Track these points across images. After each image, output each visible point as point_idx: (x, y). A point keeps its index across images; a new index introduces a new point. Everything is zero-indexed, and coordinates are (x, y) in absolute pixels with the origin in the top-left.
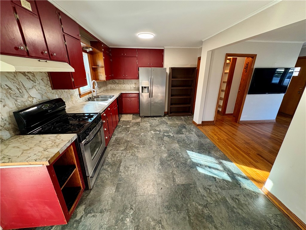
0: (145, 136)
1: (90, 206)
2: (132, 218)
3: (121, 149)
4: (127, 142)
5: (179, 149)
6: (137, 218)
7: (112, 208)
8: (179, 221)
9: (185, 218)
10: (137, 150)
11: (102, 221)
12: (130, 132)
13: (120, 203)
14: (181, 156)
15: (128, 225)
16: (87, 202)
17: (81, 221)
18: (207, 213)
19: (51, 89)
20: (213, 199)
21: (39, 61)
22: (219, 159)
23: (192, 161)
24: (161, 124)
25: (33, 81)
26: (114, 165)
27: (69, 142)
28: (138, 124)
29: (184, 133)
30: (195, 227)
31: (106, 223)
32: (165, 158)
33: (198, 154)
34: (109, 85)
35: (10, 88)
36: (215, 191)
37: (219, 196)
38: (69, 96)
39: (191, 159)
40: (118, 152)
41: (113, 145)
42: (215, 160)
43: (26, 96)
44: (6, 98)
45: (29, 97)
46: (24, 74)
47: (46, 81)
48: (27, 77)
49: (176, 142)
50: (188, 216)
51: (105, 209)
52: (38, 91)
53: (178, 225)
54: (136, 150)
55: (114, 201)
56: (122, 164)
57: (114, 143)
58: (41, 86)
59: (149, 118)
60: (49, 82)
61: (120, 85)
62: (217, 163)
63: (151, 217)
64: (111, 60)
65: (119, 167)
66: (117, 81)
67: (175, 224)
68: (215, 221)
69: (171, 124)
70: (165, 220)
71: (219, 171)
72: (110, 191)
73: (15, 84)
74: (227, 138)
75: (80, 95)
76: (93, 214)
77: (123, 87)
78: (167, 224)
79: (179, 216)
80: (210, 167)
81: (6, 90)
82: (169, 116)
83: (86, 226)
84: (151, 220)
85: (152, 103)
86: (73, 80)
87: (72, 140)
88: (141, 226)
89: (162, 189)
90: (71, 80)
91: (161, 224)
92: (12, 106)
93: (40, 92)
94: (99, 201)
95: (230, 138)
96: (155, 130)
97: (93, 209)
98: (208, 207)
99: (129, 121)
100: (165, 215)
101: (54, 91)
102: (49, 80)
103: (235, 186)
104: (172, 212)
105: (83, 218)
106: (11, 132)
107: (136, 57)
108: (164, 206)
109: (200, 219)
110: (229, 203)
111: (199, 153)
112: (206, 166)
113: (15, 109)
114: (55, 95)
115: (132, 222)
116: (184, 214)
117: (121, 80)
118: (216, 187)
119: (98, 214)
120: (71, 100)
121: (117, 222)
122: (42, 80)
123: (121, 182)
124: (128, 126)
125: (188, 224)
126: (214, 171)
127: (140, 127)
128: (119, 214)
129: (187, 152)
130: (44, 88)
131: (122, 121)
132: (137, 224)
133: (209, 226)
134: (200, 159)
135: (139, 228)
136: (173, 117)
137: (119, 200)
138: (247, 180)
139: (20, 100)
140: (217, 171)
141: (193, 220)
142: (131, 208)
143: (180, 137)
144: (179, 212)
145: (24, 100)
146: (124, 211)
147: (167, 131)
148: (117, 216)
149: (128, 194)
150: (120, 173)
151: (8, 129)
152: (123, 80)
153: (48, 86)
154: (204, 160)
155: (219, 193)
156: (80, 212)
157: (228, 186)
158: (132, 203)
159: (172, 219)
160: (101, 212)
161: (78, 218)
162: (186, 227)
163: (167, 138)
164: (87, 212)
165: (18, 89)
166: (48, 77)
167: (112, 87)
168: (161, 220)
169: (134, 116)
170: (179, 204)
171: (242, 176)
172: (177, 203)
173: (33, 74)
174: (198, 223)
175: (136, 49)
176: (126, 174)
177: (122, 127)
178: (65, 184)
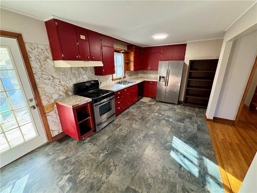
0: (148, 115)
1: (92, 139)
2: (104, 155)
3: (126, 119)
4: (133, 115)
5: (168, 133)
6: (106, 157)
7: (99, 145)
8: (127, 173)
9: (132, 174)
10: (136, 122)
11: (92, 149)
12: (140, 110)
13: (104, 145)
14: (165, 138)
15: (100, 157)
16: (92, 137)
17: (85, 144)
18: (150, 182)
19: (94, 75)
20: (164, 177)
21: (84, 62)
22: (203, 155)
23: (171, 145)
24: (169, 110)
25: (85, 71)
26: (116, 126)
27: (86, 101)
28: (150, 106)
29: (185, 123)
30: (134, 183)
31: (93, 150)
32: (150, 134)
33: (183, 143)
34: (139, 74)
35: (75, 74)
36: (172, 174)
37: (172, 180)
38: (105, 79)
39: (171, 143)
40: (124, 119)
41: (124, 114)
42: (196, 154)
43: (81, 78)
44: (73, 78)
45: (82, 78)
46: (82, 68)
47: (92, 71)
48: (83, 69)
49: (170, 126)
50: (135, 174)
51: (97, 144)
52: (87, 76)
53: (124, 174)
54: (134, 122)
55: (103, 143)
56: (120, 127)
57: (125, 114)
58: (89, 73)
59: (163, 103)
60: (94, 72)
61: (147, 75)
62: (196, 158)
63: (113, 161)
64: (142, 56)
65: (117, 128)
66: (145, 71)
67: (123, 172)
68: (151, 190)
69: (179, 112)
70: (119, 167)
71: (191, 164)
72: (104, 138)
73: (78, 72)
74: (237, 142)
75: (112, 79)
76: (91, 143)
77: (149, 76)
78: (119, 170)
79: (129, 170)
80: (184, 157)
81: (74, 74)
82: (183, 105)
83: (85, 146)
84: (112, 162)
85: (167, 91)
86: (104, 70)
87: (88, 101)
88: (105, 161)
89: (132, 151)
90: (103, 71)
91: (116, 167)
92: (75, 81)
93: (88, 76)
94: (97, 140)
95: (243, 143)
96: (160, 114)
97: (92, 142)
98: (154, 180)
99: (145, 102)
100: (122, 165)
101: (96, 76)
102: (94, 70)
103: (198, 183)
104: (127, 166)
105: (86, 143)
106: (73, 93)
107: (160, 52)
108: (125, 160)
109: (141, 181)
110: (177, 189)
111: (185, 142)
112: (181, 154)
113: (75, 83)
114: (96, 78)
115: (103, 157)
116: (133, 172)
117: (148, 71)
118: (176, 172)
119: (92, 145)
120: (106, 82)
121: (97, 152)
122: (90, 70)
123: (113, 136)
124: (142, 106)
125: (131, 178)
126: (186, 161)
127: (150, 108)
128: (100, 150)
129: (173, 137)
130: (91, 74)
131: (140, 101)
132: (104, 159)
133: (143, 189)
134: (181, 147)
135: (104, 161)
136: (187, 107)
137: (105, 144)
138: (220, 187)
139: (78, 79)
140: (190, 163)
141: (136, 178)
142: (108, 151)
143: (178, 124)
144: (131, 168)
145: (80, 79)
146: (104, 150)
147: (170, 117)
148: (99, 150)
149: (112, 144)
150: (115, 131)
151: (71, 91)
152: (149, 71)
153: (93, 74)
154: (184, 150)
155: (173, 177)
156: (87, 140)
157: (189, 179)
158: (110, 149)
159: (124, 169)
160: (94, 145)
161: (85, 142)
162: (128, 179)
163: (165, 121)
164: (89, 141)
165: (78, 74)
166: (94, 69)
167: (142, 76)
168: (117, 165)
169: (152, 100)
170: (135, 165)
171: (216, 181)
172: (134, 163)
173: (86, 68)
174: (138, 182)
175: (161, 46)
176: (118, 133)
177: (138, 105)
178: (82, 121)
